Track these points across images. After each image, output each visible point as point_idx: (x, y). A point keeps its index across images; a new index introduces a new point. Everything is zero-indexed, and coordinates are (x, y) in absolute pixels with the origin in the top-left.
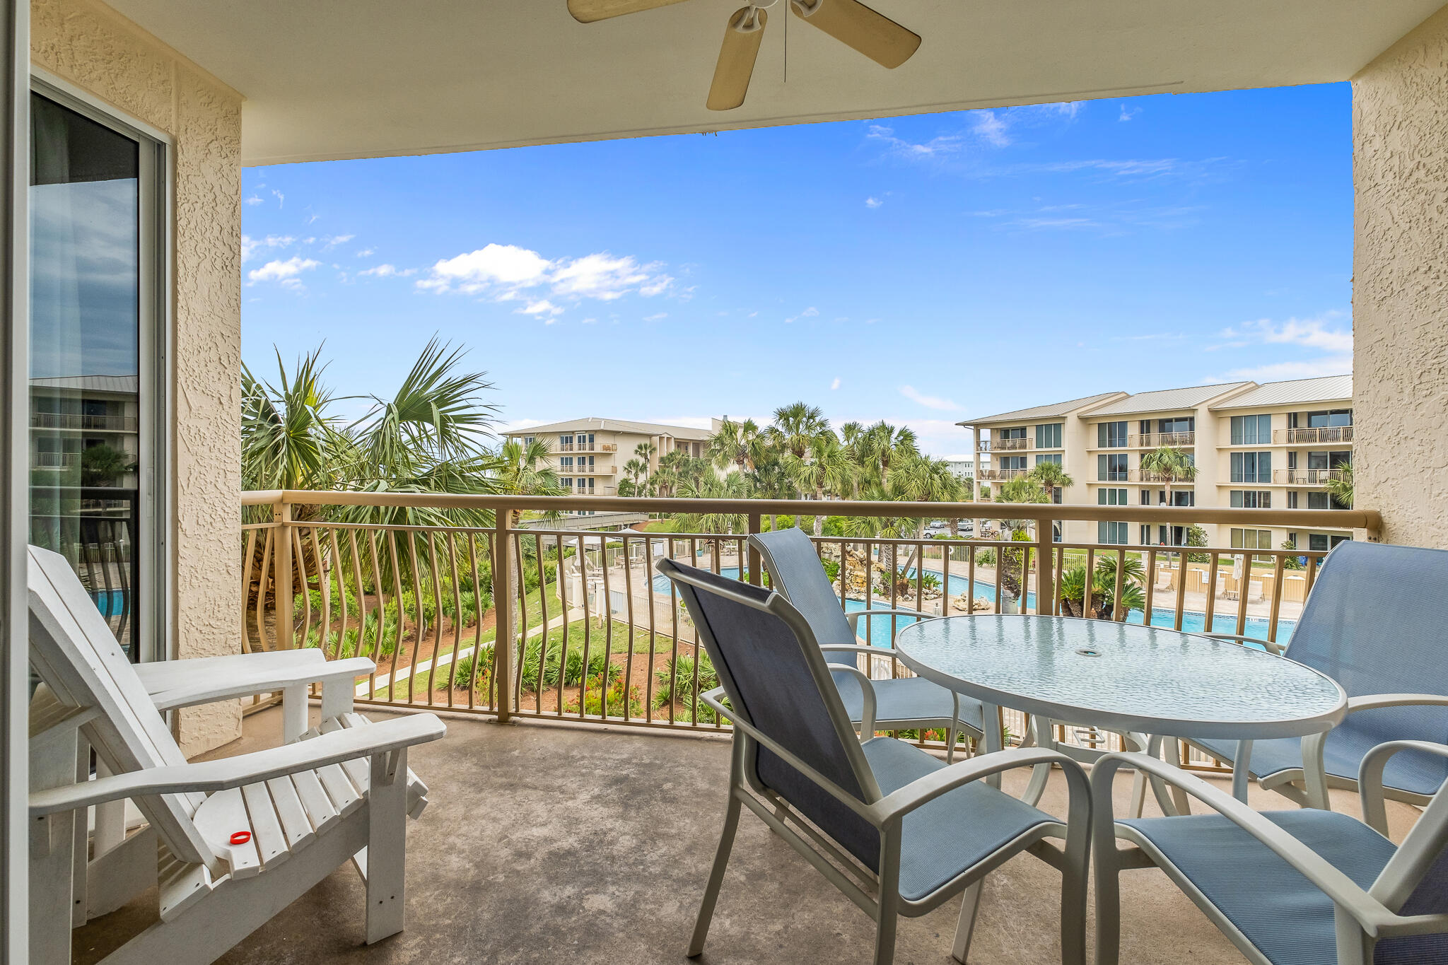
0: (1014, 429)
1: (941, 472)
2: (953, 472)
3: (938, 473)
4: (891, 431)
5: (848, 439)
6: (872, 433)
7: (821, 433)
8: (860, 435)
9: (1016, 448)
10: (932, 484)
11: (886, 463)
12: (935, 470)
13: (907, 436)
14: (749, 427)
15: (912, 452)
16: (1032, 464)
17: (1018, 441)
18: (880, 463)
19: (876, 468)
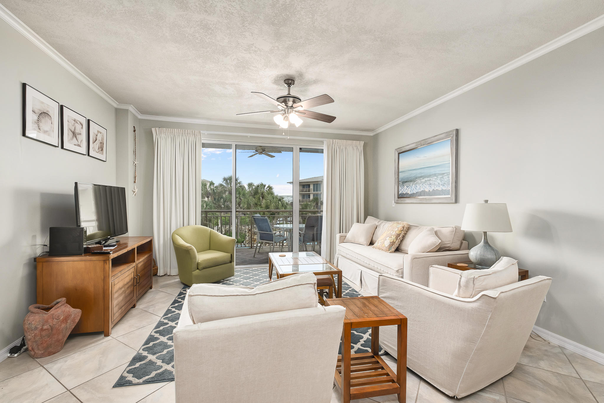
0: (306, 185)
1: (282, 201)
2: (286, 200)
3: (281, 201)
4: (265, 186)
5: (249, 188)
6: (258, 186)
7: (240, 186)
8: (254, 187)
9: (307, 192)
10: (279, 205)
11: (263, 198)
12: (280, 200)
13: (270, 188)
14: (212, 183)
15: (272, 194)
16: (312, 197)
17: (308, 189)
18: (261, 198)
19: (259, 199)
